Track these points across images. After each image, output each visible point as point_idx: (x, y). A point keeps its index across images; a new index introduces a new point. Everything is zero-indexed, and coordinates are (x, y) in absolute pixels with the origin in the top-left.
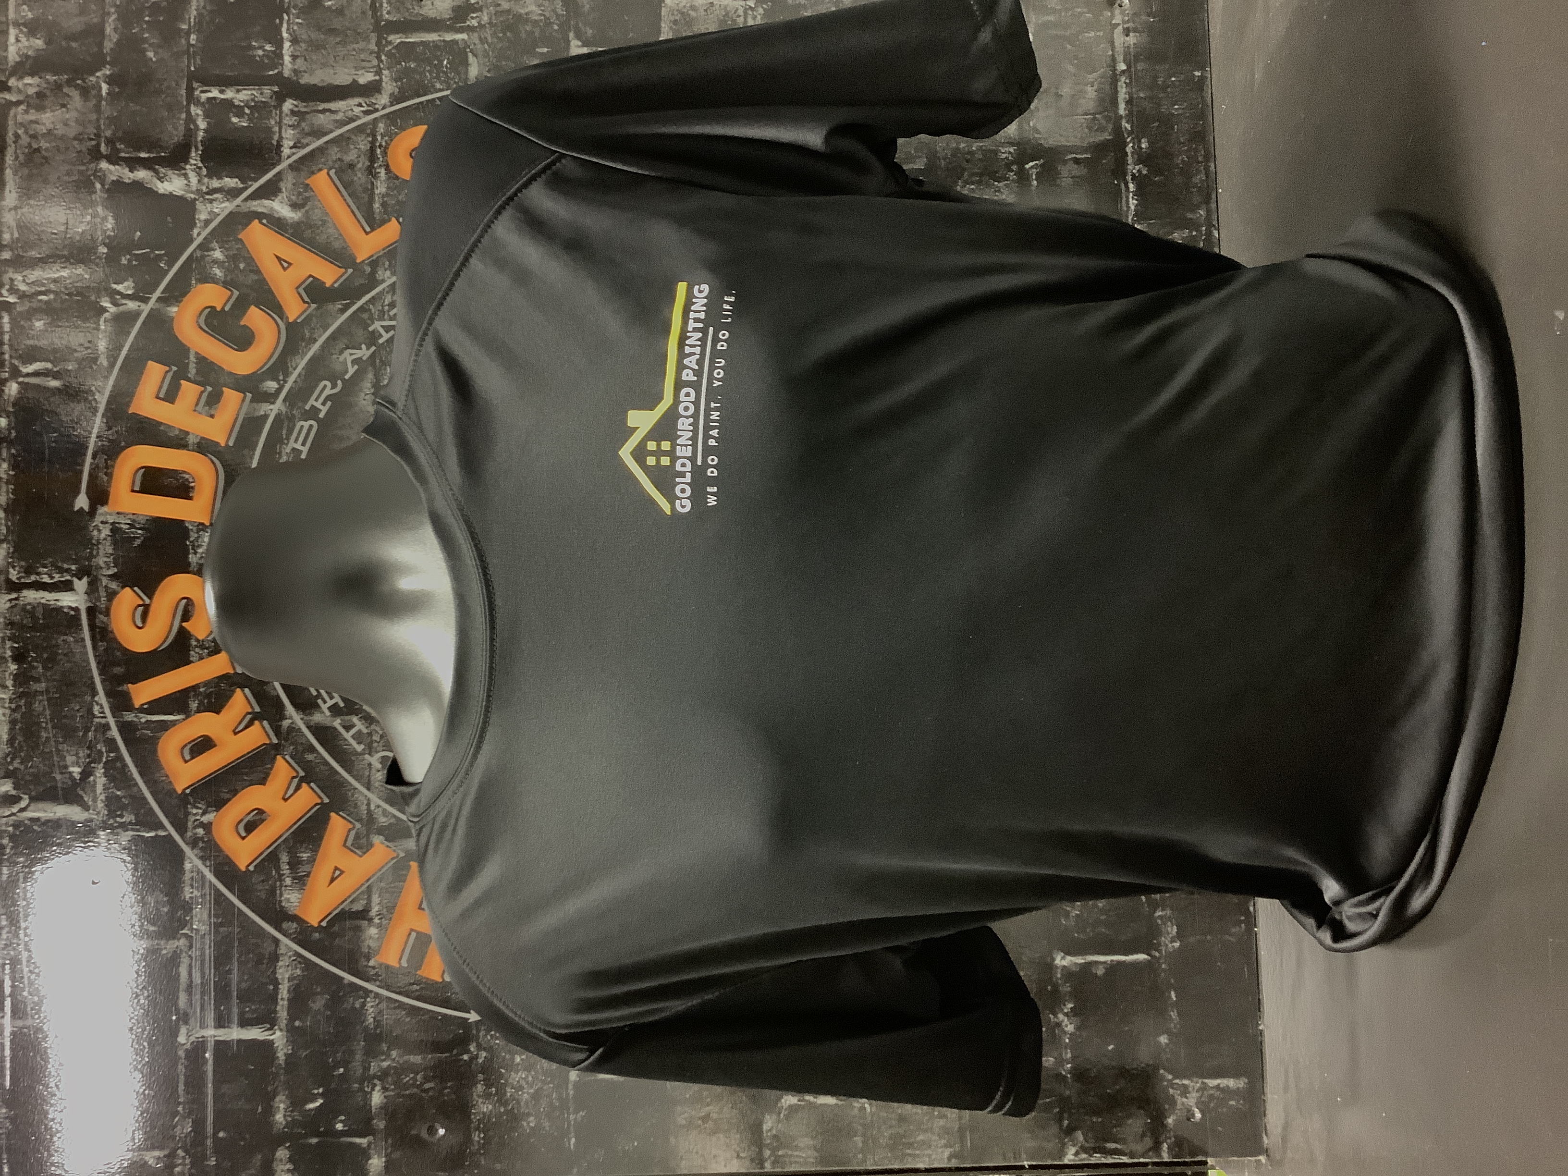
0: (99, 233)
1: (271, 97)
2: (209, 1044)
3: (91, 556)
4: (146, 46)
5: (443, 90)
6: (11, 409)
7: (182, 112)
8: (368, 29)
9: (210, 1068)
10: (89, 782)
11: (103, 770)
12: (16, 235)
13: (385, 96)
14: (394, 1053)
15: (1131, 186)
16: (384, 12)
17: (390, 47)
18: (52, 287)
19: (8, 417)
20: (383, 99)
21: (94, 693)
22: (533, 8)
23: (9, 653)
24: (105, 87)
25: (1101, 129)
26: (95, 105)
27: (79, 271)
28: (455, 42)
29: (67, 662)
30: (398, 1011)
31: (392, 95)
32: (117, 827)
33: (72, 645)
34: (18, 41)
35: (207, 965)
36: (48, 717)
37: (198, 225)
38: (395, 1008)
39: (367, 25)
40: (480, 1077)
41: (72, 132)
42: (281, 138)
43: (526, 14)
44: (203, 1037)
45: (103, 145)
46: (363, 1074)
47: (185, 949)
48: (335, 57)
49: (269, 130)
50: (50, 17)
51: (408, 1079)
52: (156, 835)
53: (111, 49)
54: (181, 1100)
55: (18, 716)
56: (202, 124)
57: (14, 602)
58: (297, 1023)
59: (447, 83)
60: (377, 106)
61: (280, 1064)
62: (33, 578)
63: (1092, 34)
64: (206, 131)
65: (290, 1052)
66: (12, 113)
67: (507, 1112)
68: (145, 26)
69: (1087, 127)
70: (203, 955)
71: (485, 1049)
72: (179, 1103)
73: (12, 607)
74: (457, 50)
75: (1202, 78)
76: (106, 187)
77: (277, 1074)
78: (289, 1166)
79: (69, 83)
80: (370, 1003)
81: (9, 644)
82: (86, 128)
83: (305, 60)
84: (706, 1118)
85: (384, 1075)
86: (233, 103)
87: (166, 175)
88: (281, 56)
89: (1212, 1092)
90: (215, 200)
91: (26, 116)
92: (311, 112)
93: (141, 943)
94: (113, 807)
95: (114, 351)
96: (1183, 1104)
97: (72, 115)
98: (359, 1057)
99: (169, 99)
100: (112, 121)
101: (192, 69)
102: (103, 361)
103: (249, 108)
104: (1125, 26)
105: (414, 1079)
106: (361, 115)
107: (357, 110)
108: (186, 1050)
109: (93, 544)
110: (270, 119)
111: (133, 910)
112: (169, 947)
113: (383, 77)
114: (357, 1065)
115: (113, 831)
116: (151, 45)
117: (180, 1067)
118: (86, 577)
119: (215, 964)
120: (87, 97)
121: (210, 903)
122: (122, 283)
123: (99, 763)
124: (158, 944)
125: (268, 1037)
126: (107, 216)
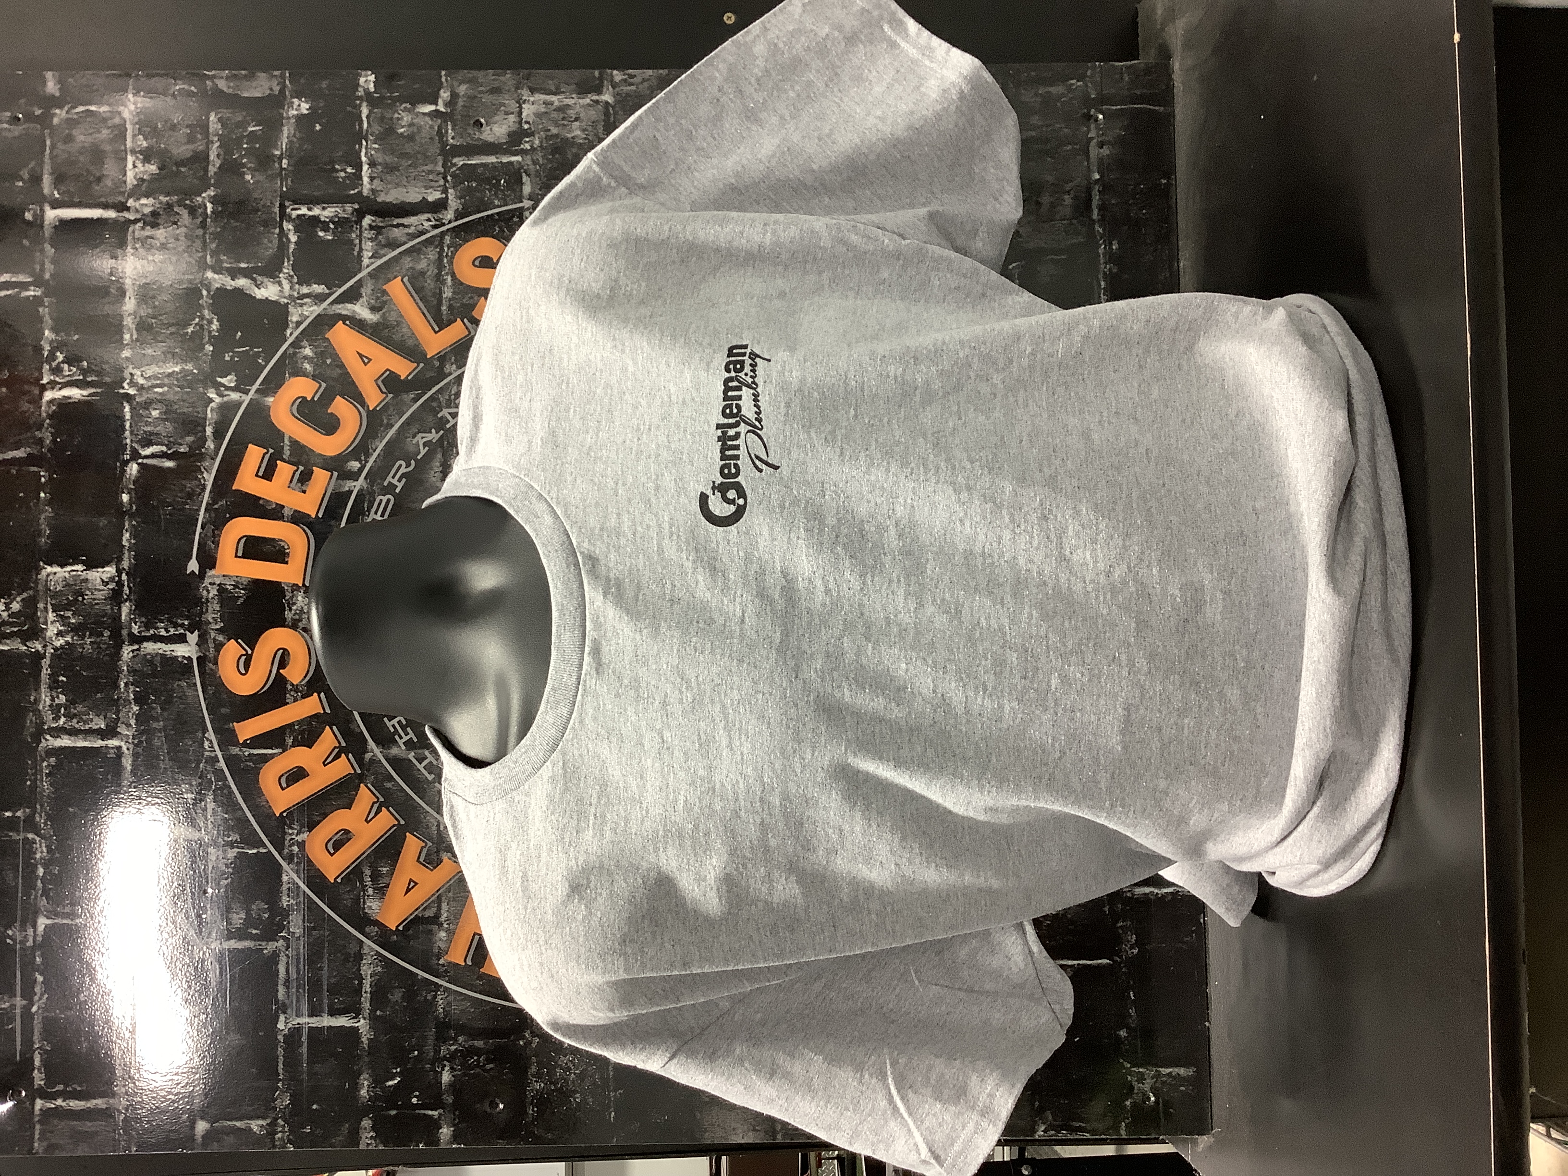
0: (206, 334)
1: (352, 214)
2: (304, 1030)
3: (202, 613)
4: (245, 170)
5: (500, 206)
6: (133, 487)
7: (275, 228)
8: (436, 152)
9: (304, 1049)
10: (201, 807)
11: (212, 796)
12: (135, 337)
13: (451, 212)
14: (460, 1039)
15: (1103, 283)
16: (450, 138)
17: (454, 169)
18: (166, 381)
19: (129, 493)
20: (450, 215)
21: (205, 730)
22: (578, 132)
23: (132, 696)
24: (210, 207)
25: (1078, 233)
26: (202, 222)
27: (189, 367)
28: (511, 163)
29: (181, 703)
30: (465, 1003)
31: (456, 211)
32: (224, 845)
33: (186, 688)
34: (135, 166)
35: (302, 963)
36: (166, 751)
37: (291, 326)
38: (462, 1000)
39: (435, 149)
40: (534, 1059)
41: (182, 245)
42: (361, 249)
43: (573, 138)
44: (298, 1024)
45: (208, 257)
46: (434, 1056)
47: (284, 949)
48: (407, 178)
49: (351, 242)
50: (162, 146)
51: (472, 1060)
52: (258, 852)
53: (215, 173)
54: (281, 1077)
55: (140, 750)
56: (293, 238)
57: (135, 653)
58: (378, 1013)
59: (504, 199)
60: (444, 221)
61: (364, 1048)
62: (152, 632)
63: (1069, 147)
64: (296, 244)
65: (372, 1037)
66: (131, 229)
67: (556, 1090)
68: (243, 153)
69: (1065, 232)
70: (298, 954)
71: (537, 1036)
72: (280, 1080)
73: (134, 657)
74: (512, 170)
75: (1168, 185)
76: (212, 293)
77: (360, 1057)
78: (373, 1134)
79: (180, 203)
80: (440, 996)
81: (132, 688)
82: (194, 242)
83: (382, 180)
85: (452, 1057)
86: (320, 219)
87: (262, 283)
88: (361, 178)
89: (1165, 1079)
90: (305, 304)
91: (142, 232)
92: (387, 226)
93: (247, 944)
94: (221, 828)
95: (219, 435)
96: (1139, 1089)
97: (183, 230)
98: (430, 1042)
99: (264, 216)
100: (216, 236)
101: (285, 189)
102: (210, 444)
103: (333, 223)
104: (1100, 139)
105: (478, 1061)
106: (430, 228)
107: (427, 224)
108: (285, 1035)
109: (203, 603)
110: (351, 233)
111: (239, 916)
112: (269, 947)
113: (449, 195)
114: (429, 1048)
115: (221, 848)
116: (249, 169)
117: (280, 1049)
118: (197, 631)
119: (309, 960)
120: (195, 215)
121: (304, 910)
122: (226, 377)
123: (209, 790)
124: (260, 945)
125: (354, 1025)
126: (213, 318)
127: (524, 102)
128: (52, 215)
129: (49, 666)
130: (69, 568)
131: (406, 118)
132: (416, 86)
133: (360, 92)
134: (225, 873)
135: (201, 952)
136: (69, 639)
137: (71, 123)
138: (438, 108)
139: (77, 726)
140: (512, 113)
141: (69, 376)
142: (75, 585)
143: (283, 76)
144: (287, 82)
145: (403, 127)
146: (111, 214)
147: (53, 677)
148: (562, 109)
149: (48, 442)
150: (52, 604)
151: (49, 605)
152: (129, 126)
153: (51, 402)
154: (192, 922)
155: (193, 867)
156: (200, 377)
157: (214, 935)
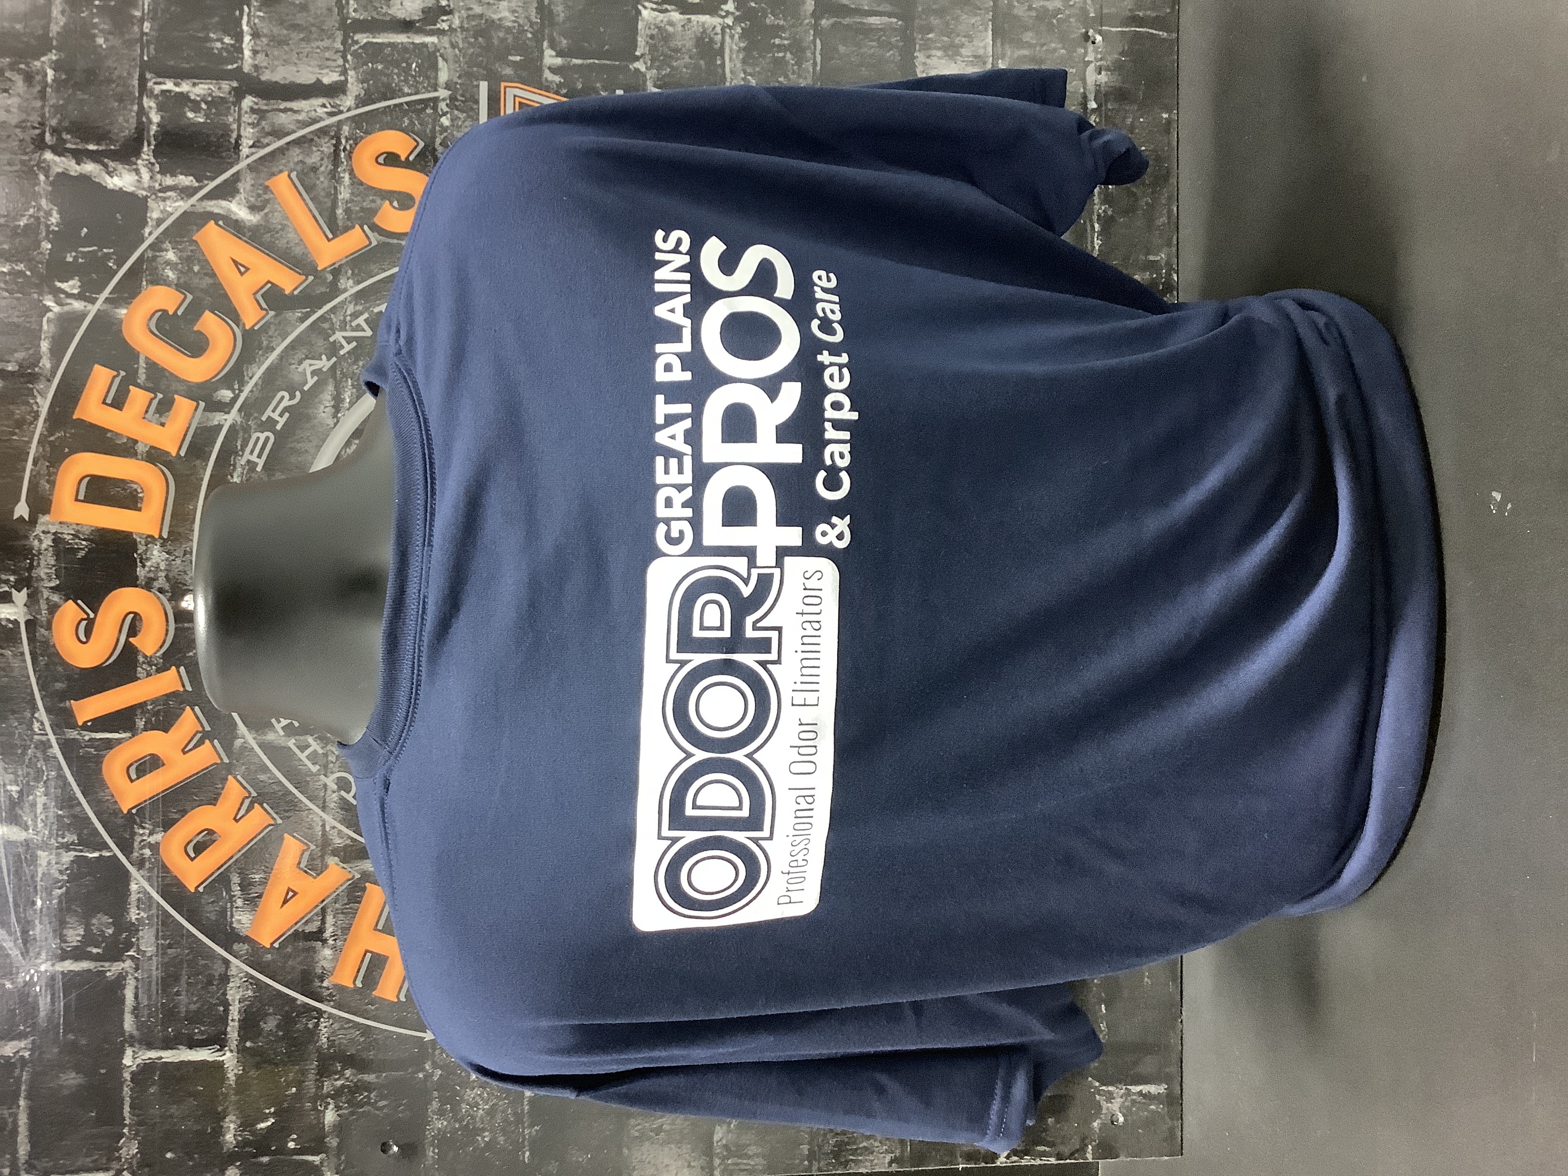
0: (43, 227)
1: (230, 93)
2: (156, 1066)
3: (31, 567)
4: (96, 31)
7: (132, 104)
8: (334, 26)
9: (155, 1089)
10: (28, 801)
11: (43, 789)
14: (348, 1073)
15: (1097, 226)
16: (351, 10)
17: (356, 47)
20: (348, 101)
21: (35, 708)
22: (506, 14)
24: (50, 74)
26: (40, 92)
27: (21, 267)
28: (424, 45)
29: (6, 676)
30: (353, 1031)
31: (356, 96)
32: (58, 848)
33: (10, 658)
35: (154, 987)
37: (150, 224)
38: (351, 1029)
39: (333, 22)
40: (435, 1094)
41: (14, 119)
42: (239, 137)
43: (500, 19)
44: (150, 1059)
45: (48, 134)
46: (316, 1094)
47: (132, 971)
48: (298, 54)
49: (227, 128)
51: (362, 1096)
52: (101, 855)
53: (58, 33)
54: (127, 1122)
56: (156, 118)
58: (248, 1044)
59: (416, 87)
60: (341, 108)
61: (230, 1085)
64: (159, 125)
65: (241, 1072)
67: (461, 1128)
68: (95, 11)
70: (149, 977)
71: (440, 1067)
72: (126, 1125)
74: (427, 53)
75: (1170, 121)
76: (51, 179)
77: (226, 1096)
79: (13, 67)
80: (323, 1023)
82: (29, 115)
83: (267, 55)
85: (337, 1094)
86: (189, 97)
87: (115, 170)
88: (240, 50)
89: (1135, 1097)
90: (169, 198)
92: (273, 110)
93: (85, 965)
94: (55, 827)
95: (57, 352)
96: (1107, 1109)
97: (14, 101)
98: (311, 1077)
99: (120, 89)
100: (58, 109)
101: (146, 58)
102: (46, 363)
103: (206, 103)
104: (1096, 64)
105: (368, 1097)
106: (325, 116)
107: (321, 111)
108: (132, 1073)
109: (35, 555)
110: (227, 116)
111: (76, 932)
112: (113, 969)
113: (349, 78)
114: (310, 1084)
115: (54, 851)
116: (101, 31)
117: (126, 1089)
118: (25, 589)
119: (162, 985)
120: (31, 82)
121: (158, 925)
122: (67, 282)
123: (39, 782)
124: (102, 966)
125: (218, 1059)
126: (51, 209)
134: (60, 881)
135: (28, 977)
154: (15, 941)
155: (18, 873)
156: (33, 280)
157: (43, 956)
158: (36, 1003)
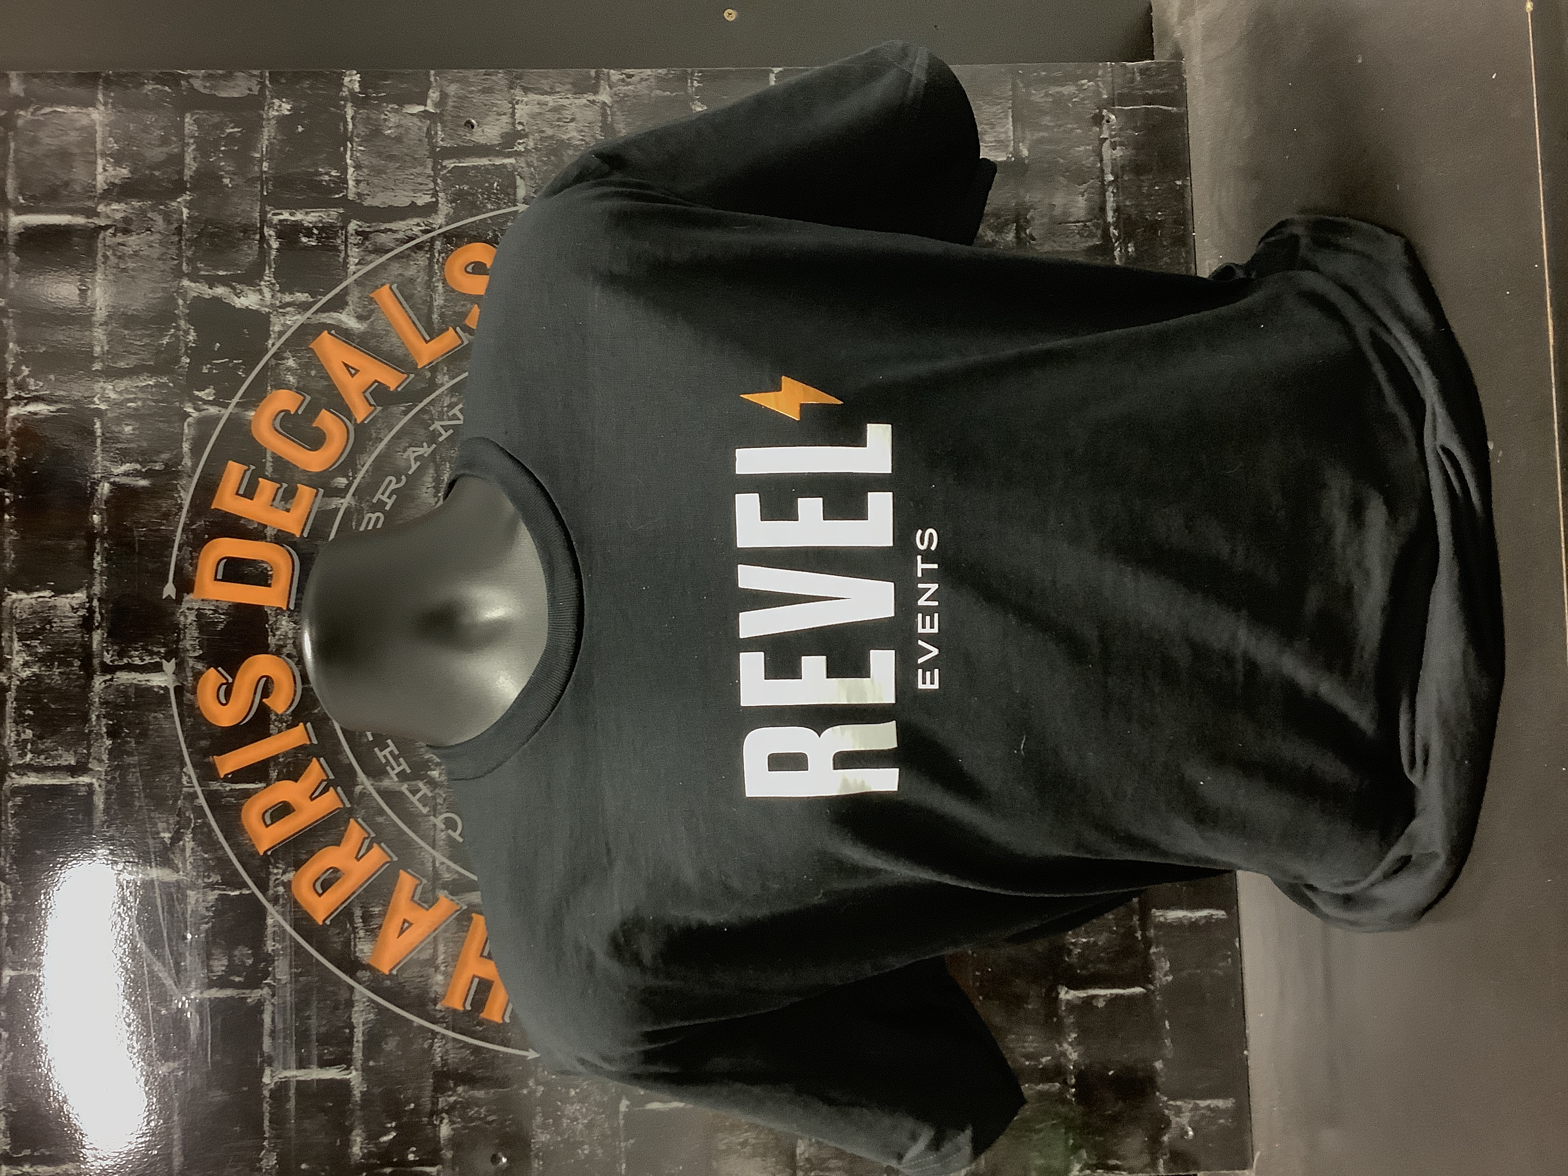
0: (182, 345)
1: (337, 219)
2: (291, 1083)
3: (179, 640)
5: (492, 210)
6: (104, 507)
7: (255, 234)
8: (425, 155)
9: (292, 1105)
10: (179, 847)
11: (191, 835)
12: (106, 348)
13: (441, 217)
14: (460, 1089)
16: (439, 140)
17: (445, 172)
18: (140, 395)
19: (100, 514)
20: (439, 219)
21: (183, 764)
23: (104, 730)
24: (185, 211)
25: (1092, 235)
26: (177, 228)
27: (164, 380)
28: (504, 166)
29: (158, 736)
30: (464, 1051)
31: (447, 215)
32: (204, 887)
33: (162, 721)
34: (105, 170)
35: (289, 1011)
36: (141, 788)
37: (273, 336)
38: (461, 1048)
39: (423, 151)
40: (539, 1109)
41: (156, 252)
42: (347, 256)
43: (568, 140)
44: (285, 1077)
45: (184, 264)
46: (432, 1109)
47: (270, 997)
48: (394, 181)
49: (335, 249)
50: (135, 149)
51: (473, 1112)
52: (241, 893)
53: (191, 177)
54: (267, 1135)
56: (275, 245)
57: (108, 683)
58: (371, 1063)
59: (498, 203)
60: (434, 226)
61: (356, 1101)
62: (125, 661)
63: (1082, 148)
64: (278, 250)
65: (365, 1089)
66: (101, 236)
67: (564, 1141)
68: (221, 155)
69: (1078, 233)
70: (285, 1003)
71: (542, 1084)
72: (265, 1139)
73: (106, 688)
74: (506, 173)
75: (1184, 187)
76: (188, 302)
77: (352, 1111)
79: (153, 209)
80: (438, 1043)
81: (104, 721)
82: (169, 249)
83: (368, 184)
84: (744, 1144)
85: (451, 1109)
86: (303, 225)
87: (242, 291)
88: (345, 181)
89: (1203, 1111)
90: (288, 313)
91: (113, 239)
92: (373, 232)
93: (228, 992)
94: (201, 869)
95: (197, 451)
96: (1177, 1123)
97: (157, 236)
98: (428, 1093)
99: (244, 222)
100: (192, 242)
101: (265, 193)
102: (187, 462)
103: (317, 228)
104: (1113, 140)
105: (479, 1112)
106: (419, 234)
107: (416, 229)
108: (271, 1090)
109: (180, 629)
110: (335, 239)
111: (220, 963)
112: (253, 996)
113: (439, 199)
114: (426, 1101)
115: (201, 891)
116: (227, 172)
117: (265, 1105)
118: (174, 659)
119: (296, 1009)
120: (169, 221)
121: (291, 955)
122: (204, 391)
123: (188, 829)
124: (244, 993)
125: (345, 1077)
126: (189, 328)
127: (517, 103)
128: (17, 221)
129: (15, 700)
130: (36, 595)
131: (394, 119)
132: (405, 86)
133: (345, 93)
134: (206, 917)
135: (180, 1004)
136: (35, 669)
137: (36, 125)
138: (427, 108)
139: (44, 762)
140: (505, 114)
141: (36, 390)
142: (42, 612)
143: (262, 76)
144: (267, 82)
145: (390, 128)
146: (80, 220)
147: (18, 710)
148: (557, 109)
149: (13, 460)
150: (17, 633)
151: (15, 633)
152: (98, 128)
153: (15, 418)
154: (170, 970)
155: (171, 911)
156: (175, 390)
157: (193, 985)
158: (187, 1027)
